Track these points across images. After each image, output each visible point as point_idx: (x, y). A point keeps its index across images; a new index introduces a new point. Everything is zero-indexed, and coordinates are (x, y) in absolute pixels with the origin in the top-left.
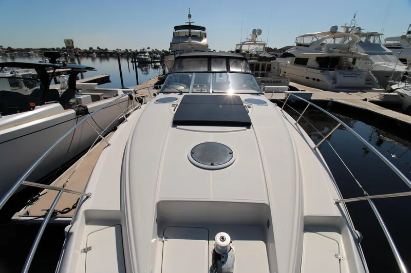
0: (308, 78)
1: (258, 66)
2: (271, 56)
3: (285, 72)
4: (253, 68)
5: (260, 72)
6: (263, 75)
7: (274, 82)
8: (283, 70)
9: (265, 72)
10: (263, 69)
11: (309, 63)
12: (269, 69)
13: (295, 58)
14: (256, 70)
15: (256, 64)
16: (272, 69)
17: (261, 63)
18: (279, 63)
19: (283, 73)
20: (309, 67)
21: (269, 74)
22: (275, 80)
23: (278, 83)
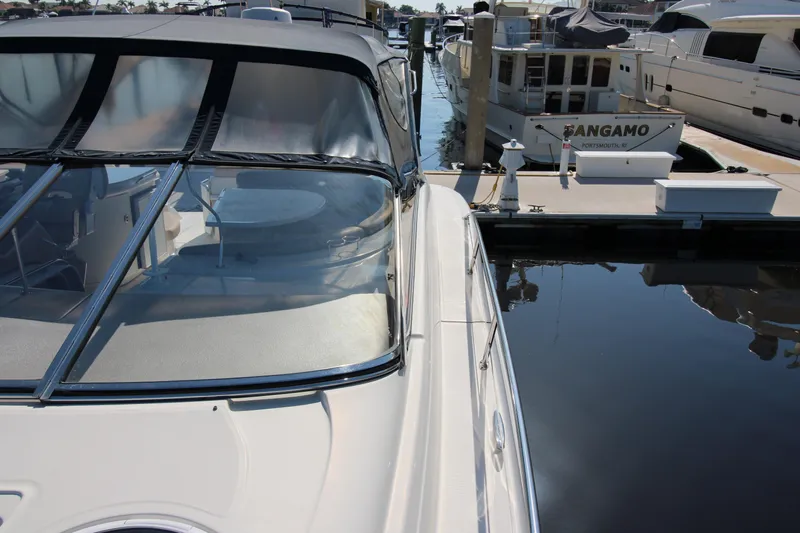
0: (760, 112)
1: (557, 63)
2: (608, 28)
3: (669, 88)
4: (540, 72)
5: (567, 89)
6: (577, 107)
7: (618, 131)
8: (661, 80)
9: (586, 88)
10: (579, 77)
11: (766, 53)
12: (602, 76)
13: (706, 34)
14: (550, 82)
15: (553, 58)
16: (615, 74)
17: (570, 54)
18: (639, 55)
19: (660, 91)
20: (764, 70)
21: (603, 96)
22: (623, 124)
23: (636, 135)
